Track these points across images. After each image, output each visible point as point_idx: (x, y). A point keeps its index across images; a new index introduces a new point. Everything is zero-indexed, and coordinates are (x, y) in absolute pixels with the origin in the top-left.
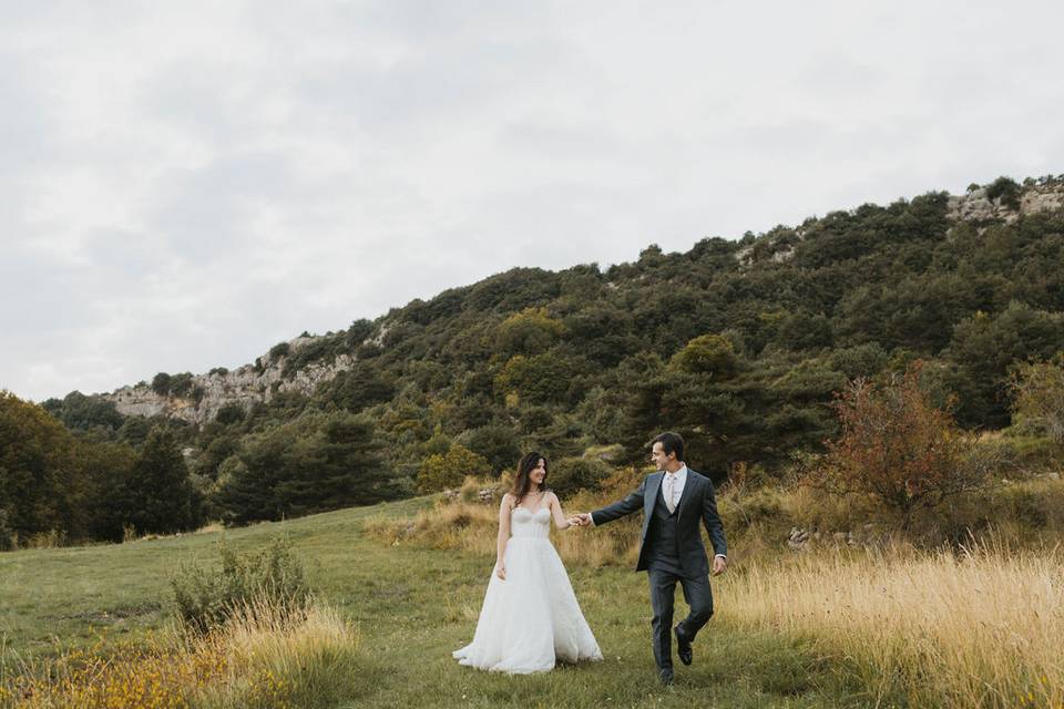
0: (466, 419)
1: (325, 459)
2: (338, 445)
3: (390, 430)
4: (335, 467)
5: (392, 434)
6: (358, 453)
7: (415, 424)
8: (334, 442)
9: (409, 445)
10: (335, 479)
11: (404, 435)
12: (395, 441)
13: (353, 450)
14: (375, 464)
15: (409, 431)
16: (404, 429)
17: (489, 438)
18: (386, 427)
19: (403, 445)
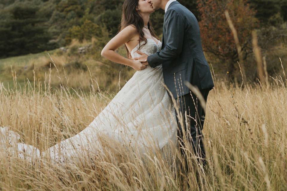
0: (106, 5)
1: (10, 28)
2: (18, 20)
3: (62, 11)
4: (16, 33)
5: (63, 14)
6: (30, 26)
7: (77, 8)
8: (16, 18)
9: (72, 20)
10: (16, 40)
11: (69, 15)
12: (65, 17)
13: (27, 23)
14: (40, 31)
15: (73, 12)
16: (70, 11)
17: (110, 16)
18: (60, 9)
19: (68, 20)
